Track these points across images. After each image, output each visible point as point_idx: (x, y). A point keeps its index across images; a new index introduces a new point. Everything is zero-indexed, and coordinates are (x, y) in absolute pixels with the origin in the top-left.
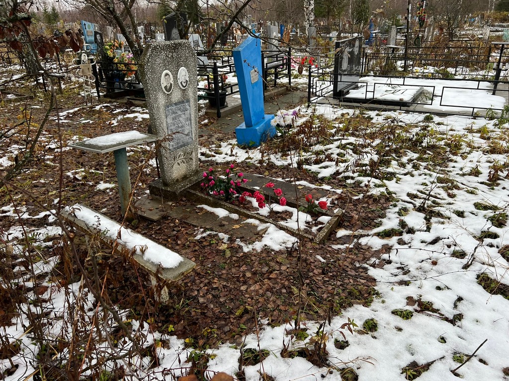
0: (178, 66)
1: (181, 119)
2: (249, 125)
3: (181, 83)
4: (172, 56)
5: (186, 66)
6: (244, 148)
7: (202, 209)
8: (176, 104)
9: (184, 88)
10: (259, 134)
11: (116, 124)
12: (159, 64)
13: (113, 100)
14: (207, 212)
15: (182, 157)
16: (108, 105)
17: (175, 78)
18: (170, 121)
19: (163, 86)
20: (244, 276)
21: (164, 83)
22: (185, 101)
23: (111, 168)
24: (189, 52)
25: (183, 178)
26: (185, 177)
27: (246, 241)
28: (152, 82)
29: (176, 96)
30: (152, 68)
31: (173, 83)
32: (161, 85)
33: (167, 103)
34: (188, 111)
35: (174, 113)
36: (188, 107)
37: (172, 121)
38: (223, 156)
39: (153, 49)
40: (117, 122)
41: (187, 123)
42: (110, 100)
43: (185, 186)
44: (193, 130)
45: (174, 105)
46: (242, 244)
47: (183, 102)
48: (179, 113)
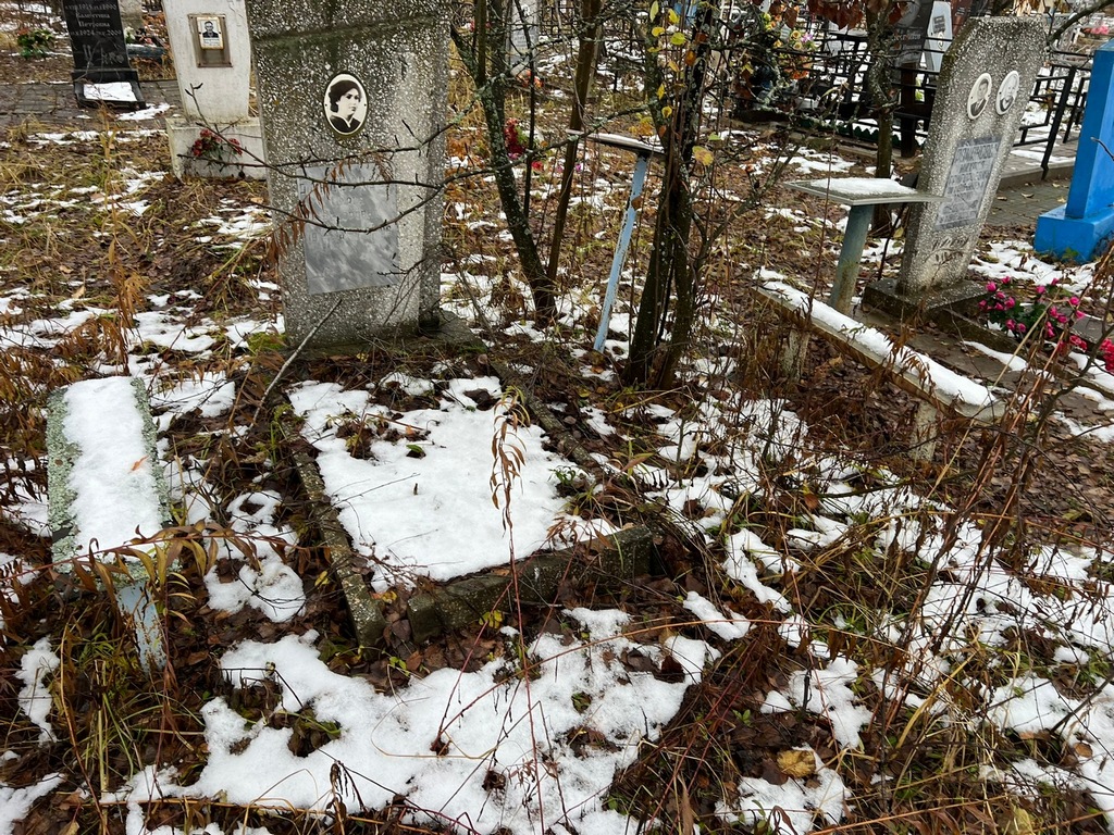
0: (1009, 68)
1: (974, 171)
2: (1074, 212)
3: (1001, 102)
4: (1005, 47)
5: (1021, 70)
6: (1048, 261)
7: (972, 349)
8: (977, 141)
9: (1000, 112)
10: (1095, 236)
11: (759, 172)
12: (979, 60)
13: (749, 126)
14: (983, 356)
15: (948, 247)
16: (742, 133)
17: (995, 91)
18: (955, 172)
19: (970, 104)
20: (1075, 470)
21: (973, 99)
22: (994, 138)
23: (774, 248)
24: (1037, 43)
25: (934, 287)
26: (937, 286)
27: (1076, 418)
28: (956, 93)
29: (984, 124)
30: (967, 66)
31: (987, 99)
32: (967, 101)
33: (964, 136)
34: (992, 159)
35: (968, 157)
36: (993, 151)
37: (957, 174)
38: (1000, 266)
39: (980, 30)
40: (761, 169)
41: (981, 182)
42: (742, 124)
43: (938, 302)
44: (986, 197)
45: (973, 142)
46: (1068, 422)
47: (990, 139)
48: (976, 159)
